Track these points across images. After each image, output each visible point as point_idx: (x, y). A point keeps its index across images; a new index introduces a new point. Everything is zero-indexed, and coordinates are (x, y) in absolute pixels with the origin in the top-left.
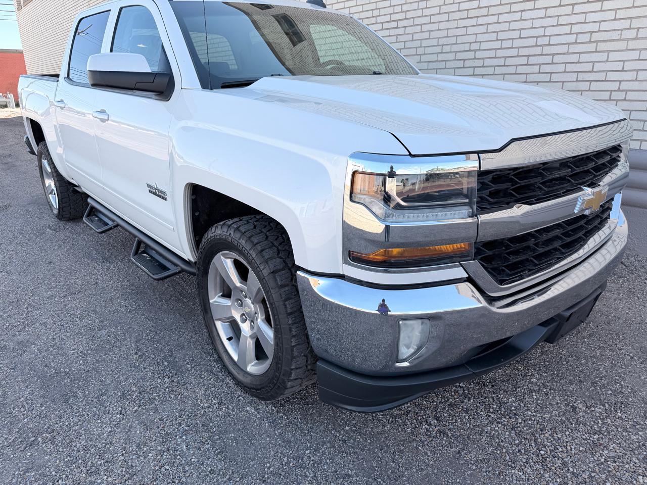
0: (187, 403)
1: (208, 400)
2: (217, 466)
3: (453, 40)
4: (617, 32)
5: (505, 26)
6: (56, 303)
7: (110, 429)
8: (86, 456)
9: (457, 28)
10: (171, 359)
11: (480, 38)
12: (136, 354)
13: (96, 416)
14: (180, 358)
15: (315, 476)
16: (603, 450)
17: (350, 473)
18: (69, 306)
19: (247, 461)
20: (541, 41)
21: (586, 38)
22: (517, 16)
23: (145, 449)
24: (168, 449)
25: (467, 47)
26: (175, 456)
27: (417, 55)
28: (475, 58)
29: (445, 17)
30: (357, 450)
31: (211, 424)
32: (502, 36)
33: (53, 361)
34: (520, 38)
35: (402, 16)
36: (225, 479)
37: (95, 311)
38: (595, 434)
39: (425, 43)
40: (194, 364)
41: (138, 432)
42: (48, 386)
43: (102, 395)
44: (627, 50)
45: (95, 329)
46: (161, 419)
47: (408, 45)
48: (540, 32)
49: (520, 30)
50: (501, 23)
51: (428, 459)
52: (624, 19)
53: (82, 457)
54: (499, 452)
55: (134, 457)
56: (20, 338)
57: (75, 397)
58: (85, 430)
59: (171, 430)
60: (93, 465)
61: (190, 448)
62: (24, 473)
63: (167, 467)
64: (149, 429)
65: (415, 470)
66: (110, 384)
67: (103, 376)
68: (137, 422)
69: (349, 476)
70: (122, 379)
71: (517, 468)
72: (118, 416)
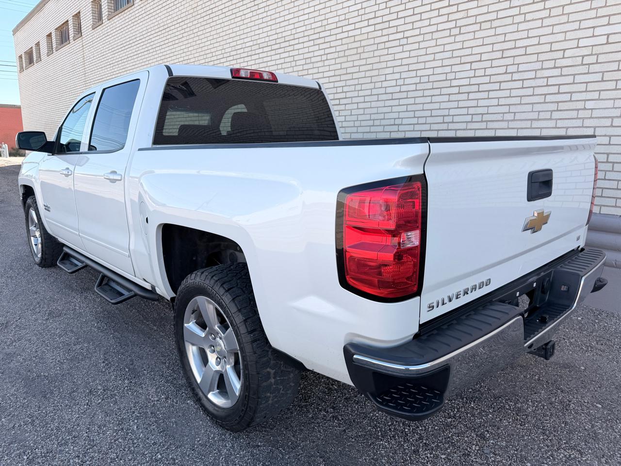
0: (141, 398)
1: (157, 396)
2: (159, 440)
3: (382, 116)
4: (501, 114)
5: (420, 107)
6: (40, 324)
7: (78, 416)
8: (58, 433)
9: (385, 107)
10: (131, 367)
11: (402, 115)
12: (104, 362)
13: (68, 407)
14: (139, 366)
15: (232, 446)
16: (452, 429)
17: (259, 444)
18: (50, 327)
19: (183, 437)
20: (447, 119)
21: (478, 118)
22: (428, 100)
23: (104, 429)
24: (122, 429)
25: (392, 122)
26: (127, 434)
27: (354, 126)
28: (398, 131)
29: (375, 98)
30: (267, 429)
31: (158, 413)
32: (418, 114)
33: (35, 368)
34: (431, 116)
35: (343, 95)
36: (164, 449)
37: (72, 331)
38: (449, 418)
39: (360, 118)
40: (149, 370)
41: (100, 417)
42: (30, 386)
43: (74, 392)
44: (508, 128)
45: (71, 345)
46: (119, 409)
47: (348, 118)
48: (446, 112)
49: (431, 110)
50: (417, 104)
51: (320, 435)
52: (504, 105)
53: (55, 434)
54: (374, 430)
55: (95, 434)
56: (8, 351)
57: (52, 393)
58: (58, 416)
59: (126, 416)
60: (63, 439)
61: (139, 428)
62: (9, 445)
63: (120, 440)
64: (109, 415)
65: (308, 442)
66: (80, 384)
67: (75, 378)
68: (100, 411)
69: (258, 446)
70: (90, 380)
71: (385, 440)
72: (85, 406)
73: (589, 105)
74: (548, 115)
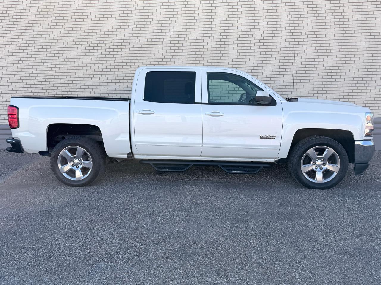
4: (284, 86)
73: (315, 83)
74: (302, 87)
